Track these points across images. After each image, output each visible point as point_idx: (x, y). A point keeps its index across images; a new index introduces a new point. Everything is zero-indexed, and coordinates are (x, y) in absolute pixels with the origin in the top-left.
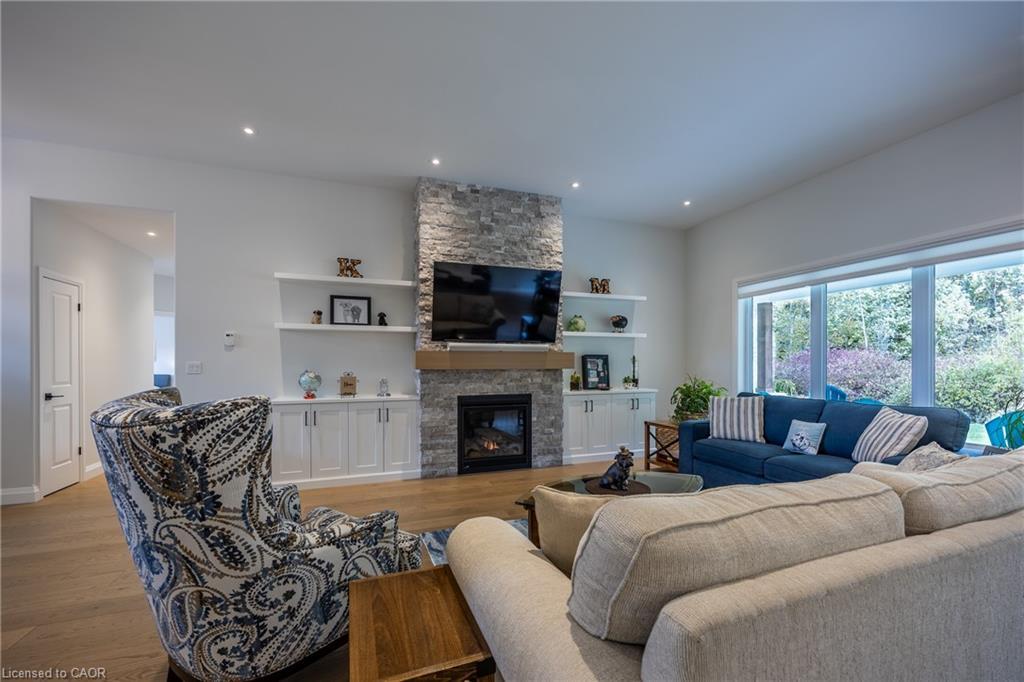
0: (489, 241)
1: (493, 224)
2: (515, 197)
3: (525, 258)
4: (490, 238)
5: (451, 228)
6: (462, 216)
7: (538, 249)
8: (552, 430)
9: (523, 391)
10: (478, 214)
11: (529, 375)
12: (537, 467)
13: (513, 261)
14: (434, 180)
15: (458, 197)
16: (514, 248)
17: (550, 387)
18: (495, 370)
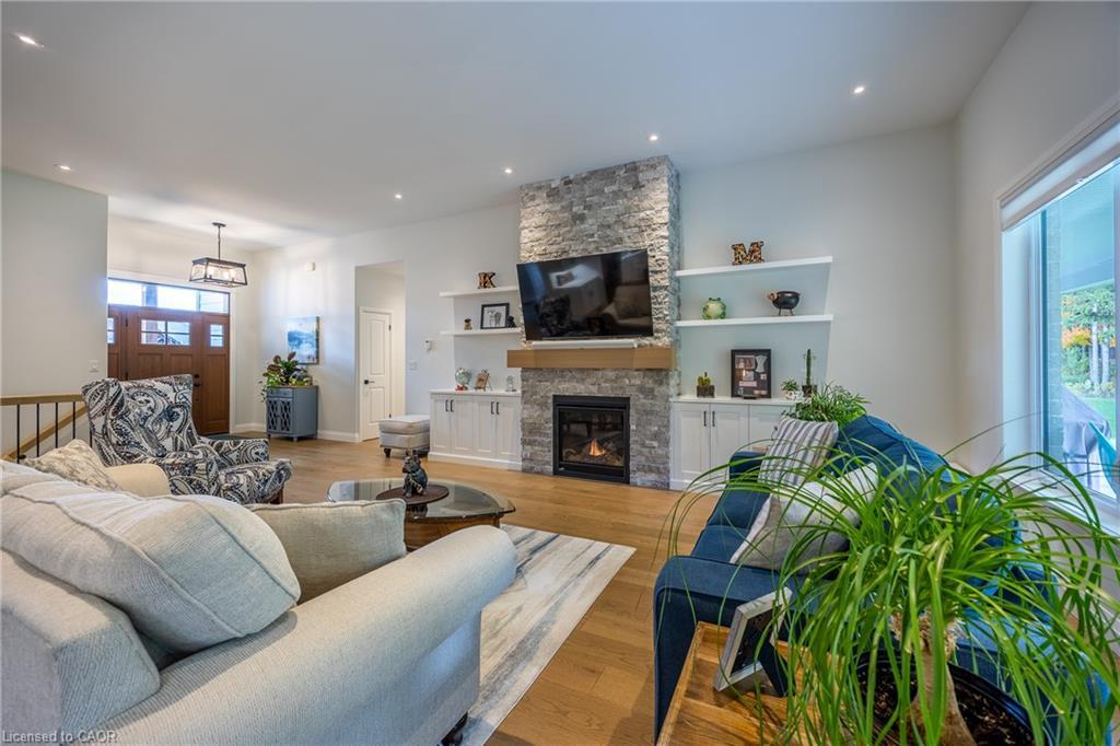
0: (581, 231)
1: (586, 212)
2: (608, 174)
3: (620, 240)
4: (583, 227)
5: (545, 227)
6: (555, 212)
7: (636, 226)
8: (655, 444)
9: (619, 394)
10: (571, 204)
11: (626, 376)
12: (635, 485)
13: (607, 247)
14: (532, 185)
15: (553, 194)
16: (608, 232)
17: (652, 390)
18: (588, 369)
